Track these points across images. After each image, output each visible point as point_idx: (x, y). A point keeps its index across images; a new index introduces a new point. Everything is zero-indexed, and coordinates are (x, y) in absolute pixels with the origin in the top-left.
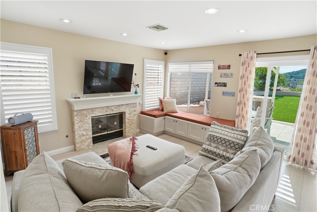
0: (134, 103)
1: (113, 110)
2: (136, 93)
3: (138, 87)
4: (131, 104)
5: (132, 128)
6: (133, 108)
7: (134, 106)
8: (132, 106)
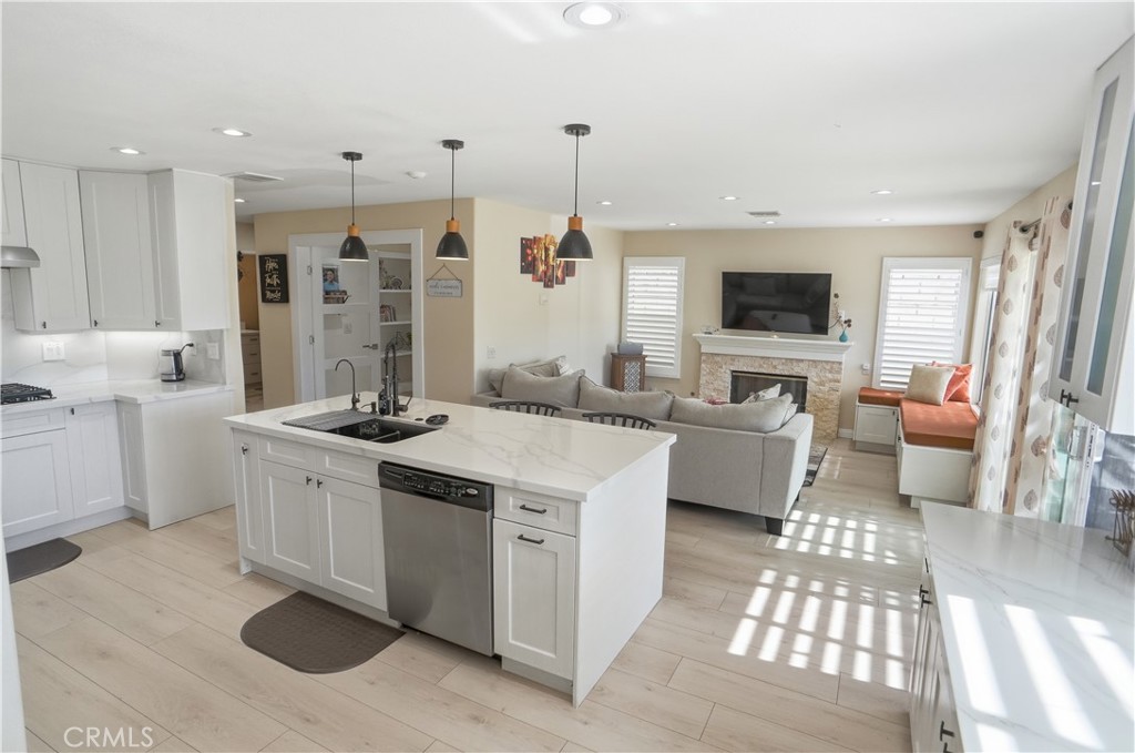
0: (833, 362)
1: (775, 367)
2: (843, 338)
3: (849, 326)
4: (827, 362)
5: (824, 419)
6: (830, 372)
7: (832, 368)
8: (828, 367)
